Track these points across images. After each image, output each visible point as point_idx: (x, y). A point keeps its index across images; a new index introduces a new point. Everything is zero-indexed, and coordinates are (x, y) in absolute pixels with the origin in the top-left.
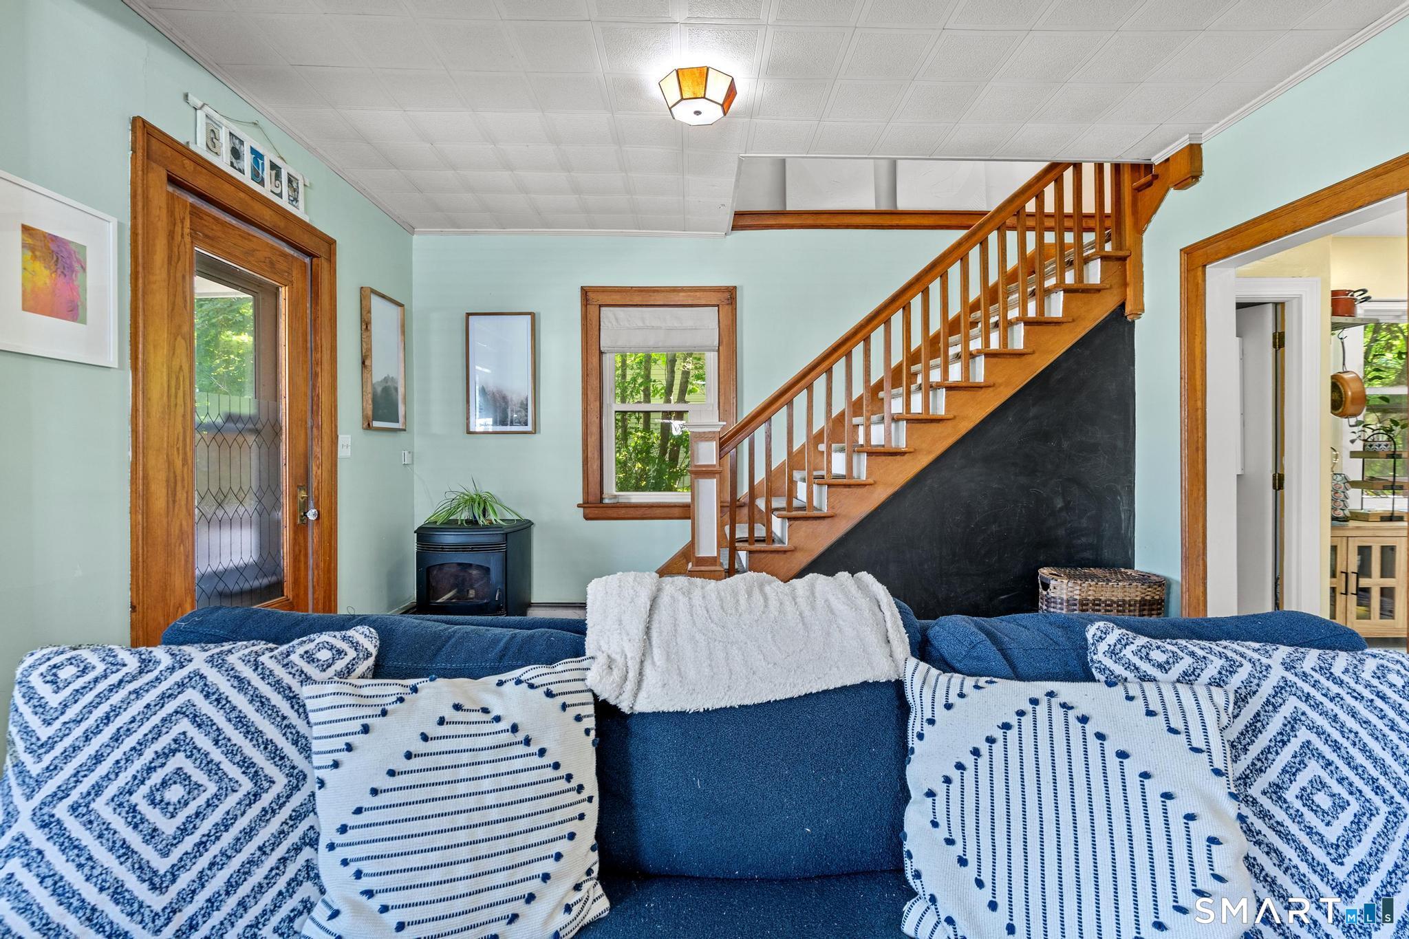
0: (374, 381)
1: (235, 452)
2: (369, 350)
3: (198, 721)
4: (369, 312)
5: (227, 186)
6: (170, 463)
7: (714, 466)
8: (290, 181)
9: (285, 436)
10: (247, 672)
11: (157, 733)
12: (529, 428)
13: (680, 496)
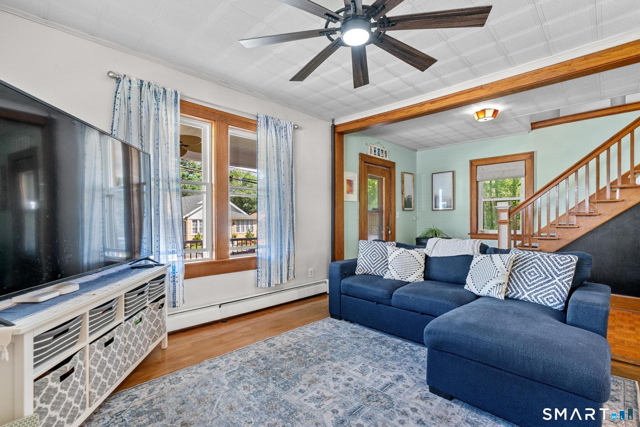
0: (405, 197)
1: (375, 216)
2: (404, 189)
3: (377, 249)
4: (404, 179)
5: (374, 159)
6: (364, 219)
7: (506, 220)
8: (385, 152)
9: (384, 213)
10: (381, 244)
11: (372, 249)
12: (452, 208)
13: (495, 232)
